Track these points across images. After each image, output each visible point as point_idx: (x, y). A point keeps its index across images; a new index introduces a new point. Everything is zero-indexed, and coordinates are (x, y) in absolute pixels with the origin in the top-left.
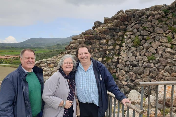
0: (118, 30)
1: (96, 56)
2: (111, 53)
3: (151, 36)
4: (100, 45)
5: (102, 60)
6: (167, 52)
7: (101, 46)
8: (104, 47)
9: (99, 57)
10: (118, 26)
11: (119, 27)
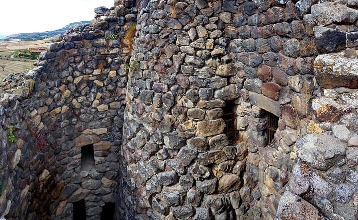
0: (123, 22)
1: (89, 66)
2: (116, 61)
3: (163, 34)
4: (95, 48)
5: (100, 73)
6: (188, 64)
7: (96, 50)
8: (101, 50)
9: (94, 67)
10: (121, 16)
11: (124, 16)
